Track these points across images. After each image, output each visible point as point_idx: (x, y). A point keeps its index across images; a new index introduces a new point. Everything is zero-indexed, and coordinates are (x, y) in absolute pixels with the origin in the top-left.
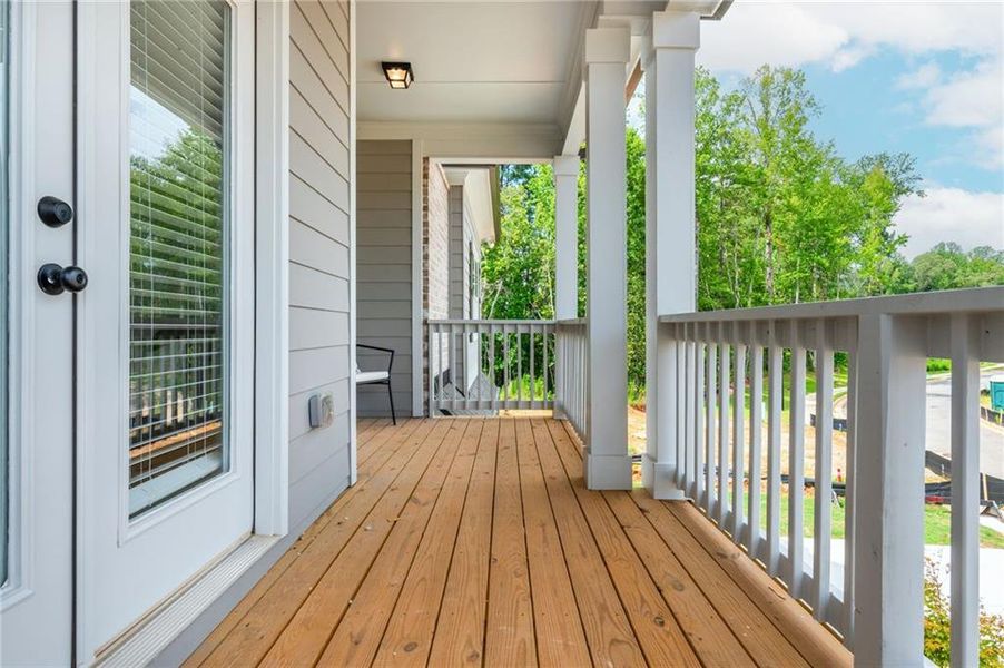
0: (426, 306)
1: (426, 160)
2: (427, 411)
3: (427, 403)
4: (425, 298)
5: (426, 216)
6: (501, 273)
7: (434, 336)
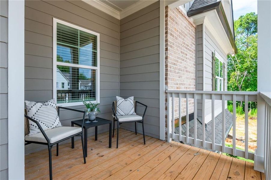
0: (166, 83)
1: (167, 7)
2: (166, 138)
3: (166, 134)
4: (166, 79)
5: (166, 37)
6: (246, 69)
7: (170, 99)
